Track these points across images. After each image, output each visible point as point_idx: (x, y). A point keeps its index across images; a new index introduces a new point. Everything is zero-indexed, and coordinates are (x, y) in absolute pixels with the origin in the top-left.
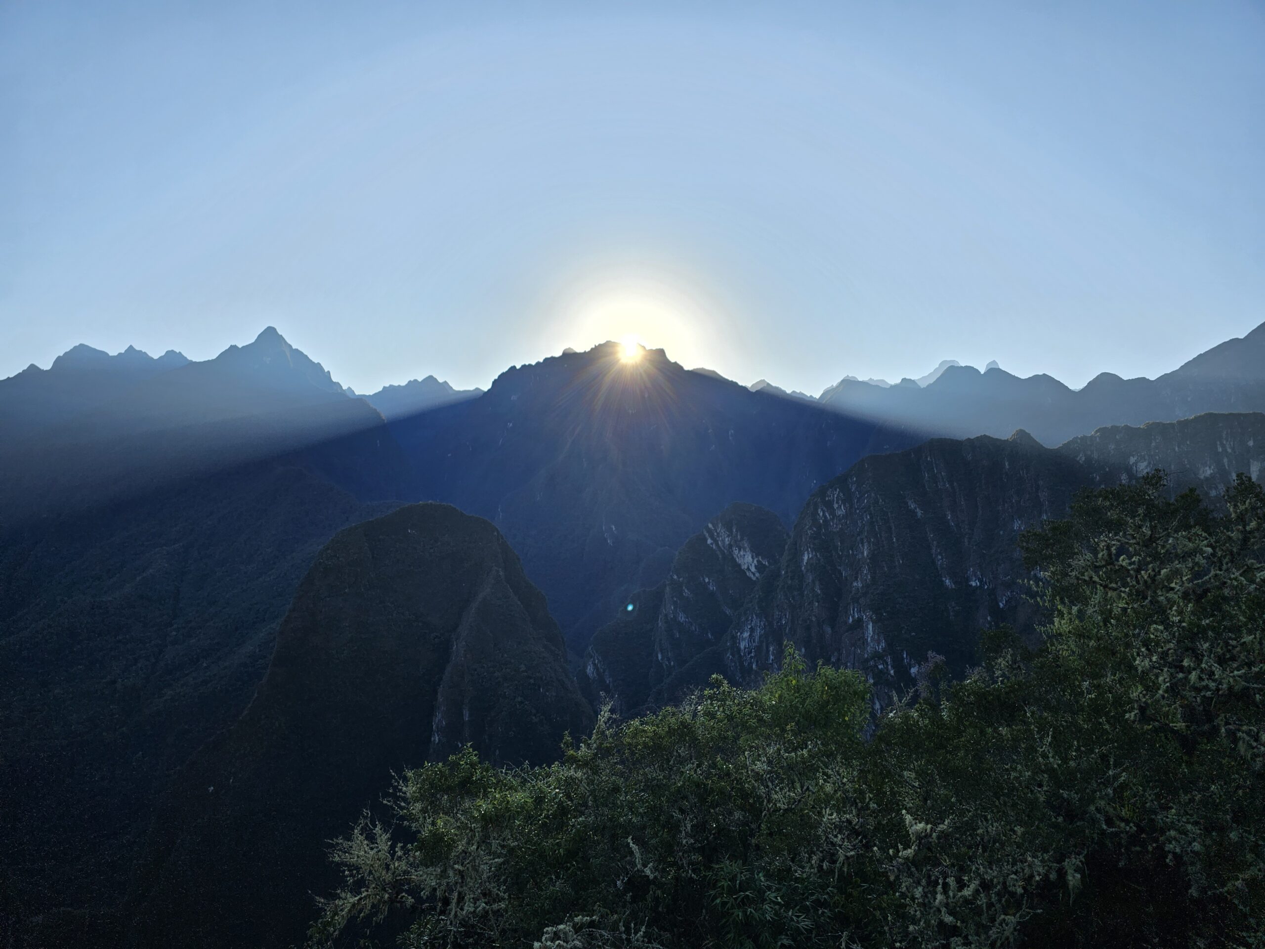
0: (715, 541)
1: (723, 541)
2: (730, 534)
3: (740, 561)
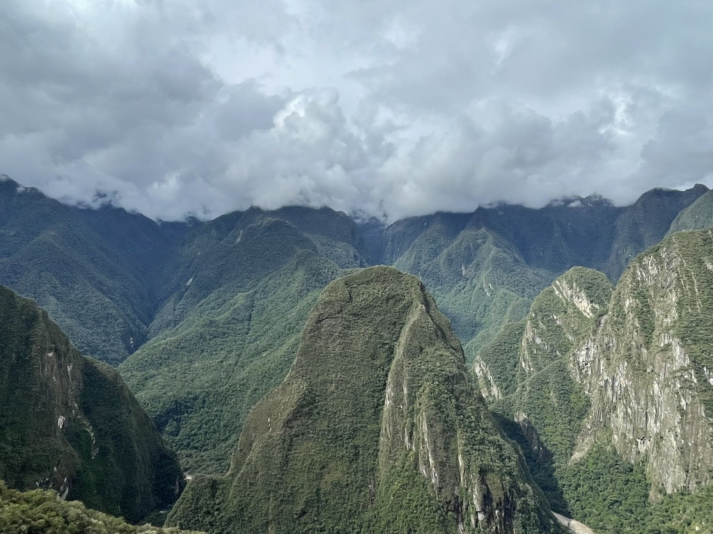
0: (561, 293)
1: (567, 292)
2: (571, 288)
3: (578, 305)
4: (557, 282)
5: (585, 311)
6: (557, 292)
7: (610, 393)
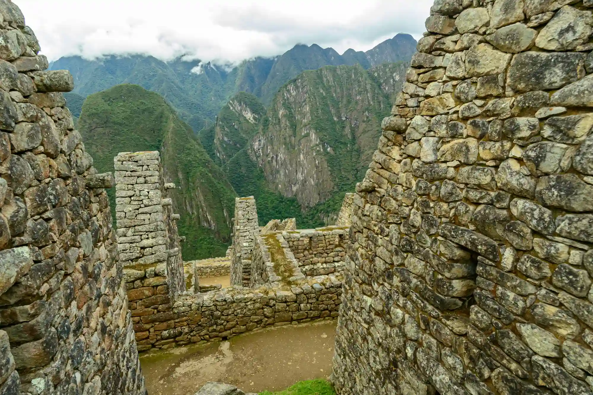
0: (234, 108)
1: (238, 108)
2: (240, 105)
3: (246, 116)
5: (249, 119)
6: (231, 108)
7: (274, 163)
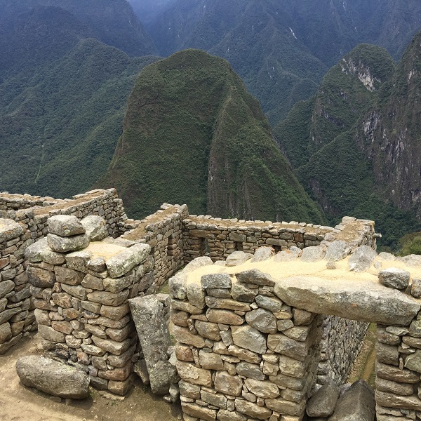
0: (347, 70)
1: (352, 70)
3: (363, 81)
4: (344, 60)
5: (368, 85)
6: (343, 70)
